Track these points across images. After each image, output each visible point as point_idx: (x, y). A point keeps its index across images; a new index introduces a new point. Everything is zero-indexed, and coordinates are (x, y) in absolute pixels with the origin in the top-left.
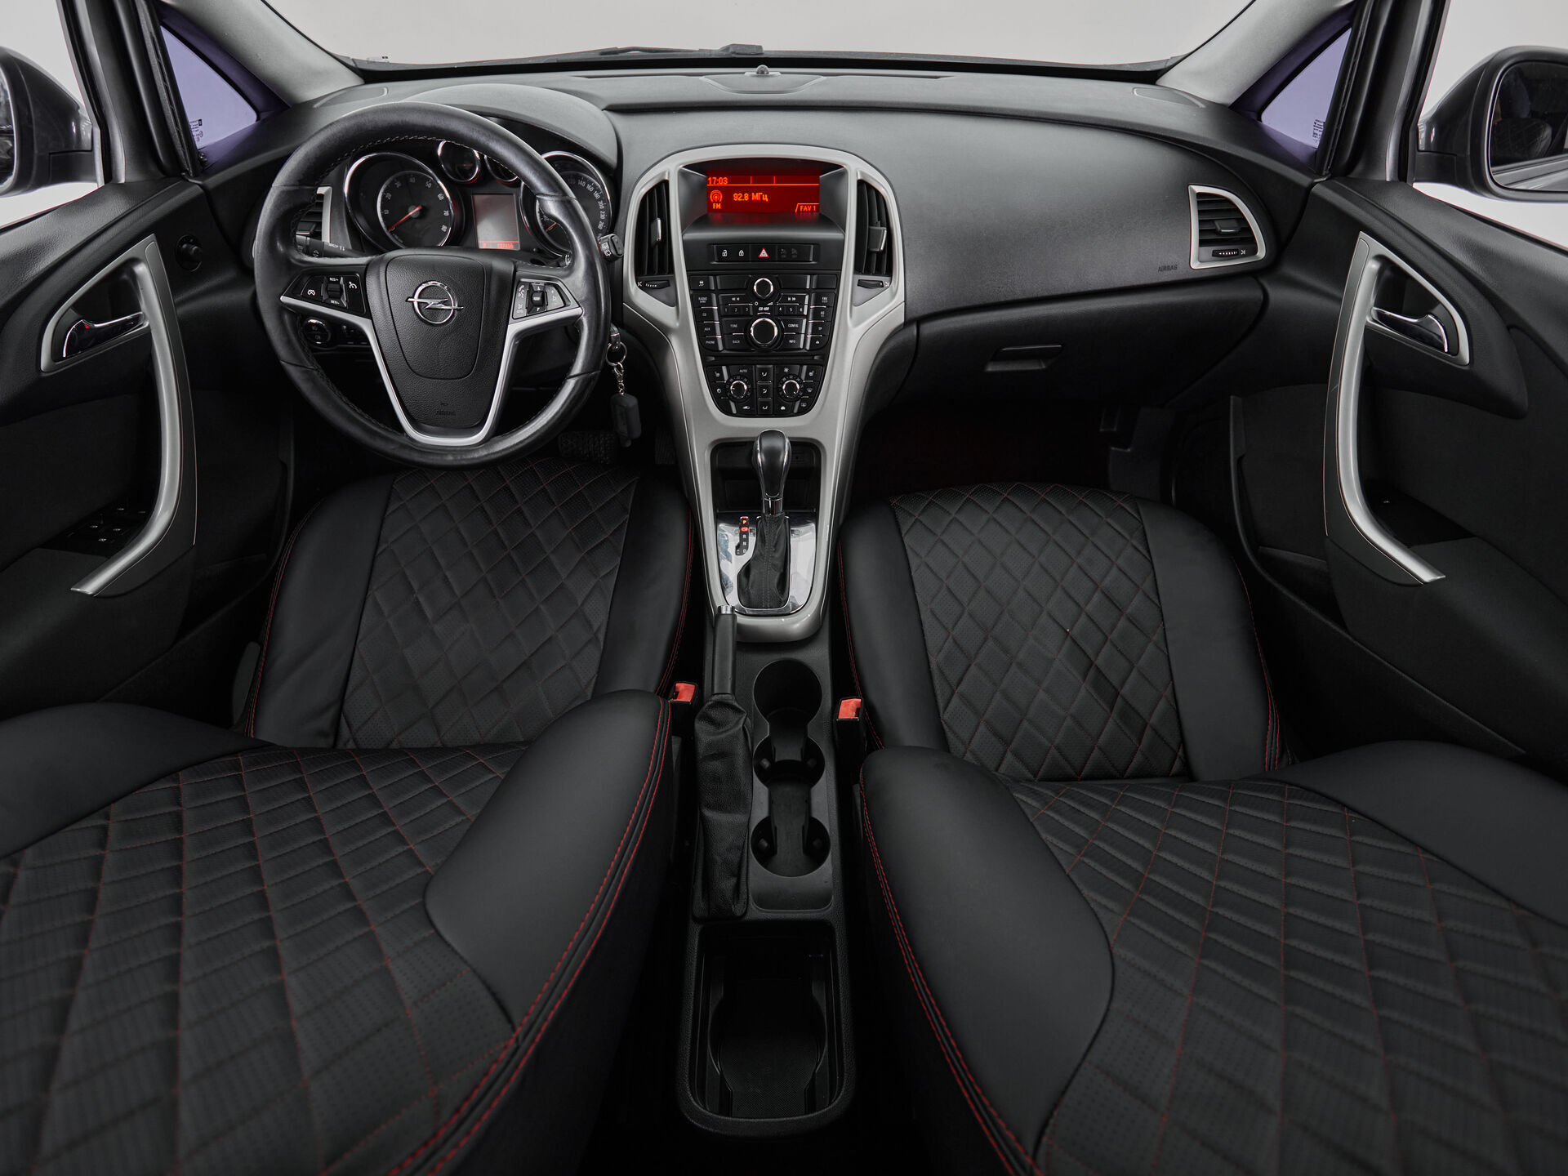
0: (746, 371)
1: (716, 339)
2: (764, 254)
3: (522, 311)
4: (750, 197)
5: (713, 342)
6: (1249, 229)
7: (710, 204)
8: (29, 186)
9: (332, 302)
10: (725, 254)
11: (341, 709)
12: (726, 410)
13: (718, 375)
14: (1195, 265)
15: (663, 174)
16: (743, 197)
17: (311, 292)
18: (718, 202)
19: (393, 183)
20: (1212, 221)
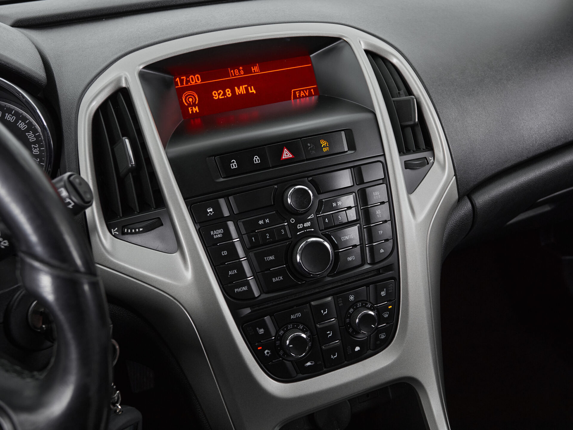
0: (299, 315)
1: (247, 284)
2: (287, 154)
4: (233, 92)
5: (245, 288)
7: (184, 109)
10: (234, 165)
13: (261, 331)
16: (225, 94)
18: (194, 105)
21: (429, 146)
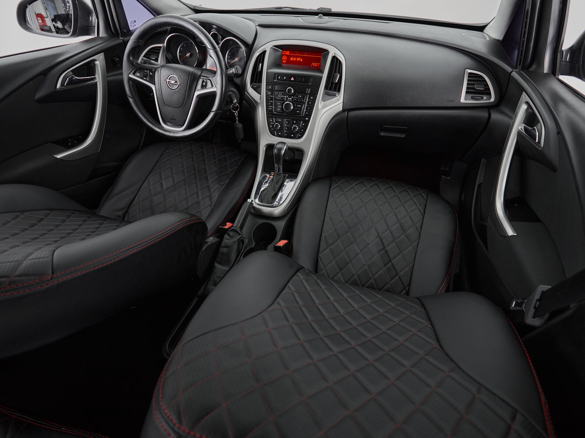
0: (281, 120)
2: (292, 79)
3: (199, 88)
5: (271, 109)
7: (282, 60)
8: (76, 35)
9: (144, 78)
10: (279, 78)
11: (127, 211)
12: (273, 134)
13: (271, 120)
14: (463, 100)
15: (265, 48)
16: (294, 59)
17: (139, 74)
18: (285, 60)
19: (183, 45)
20: (474, 84)
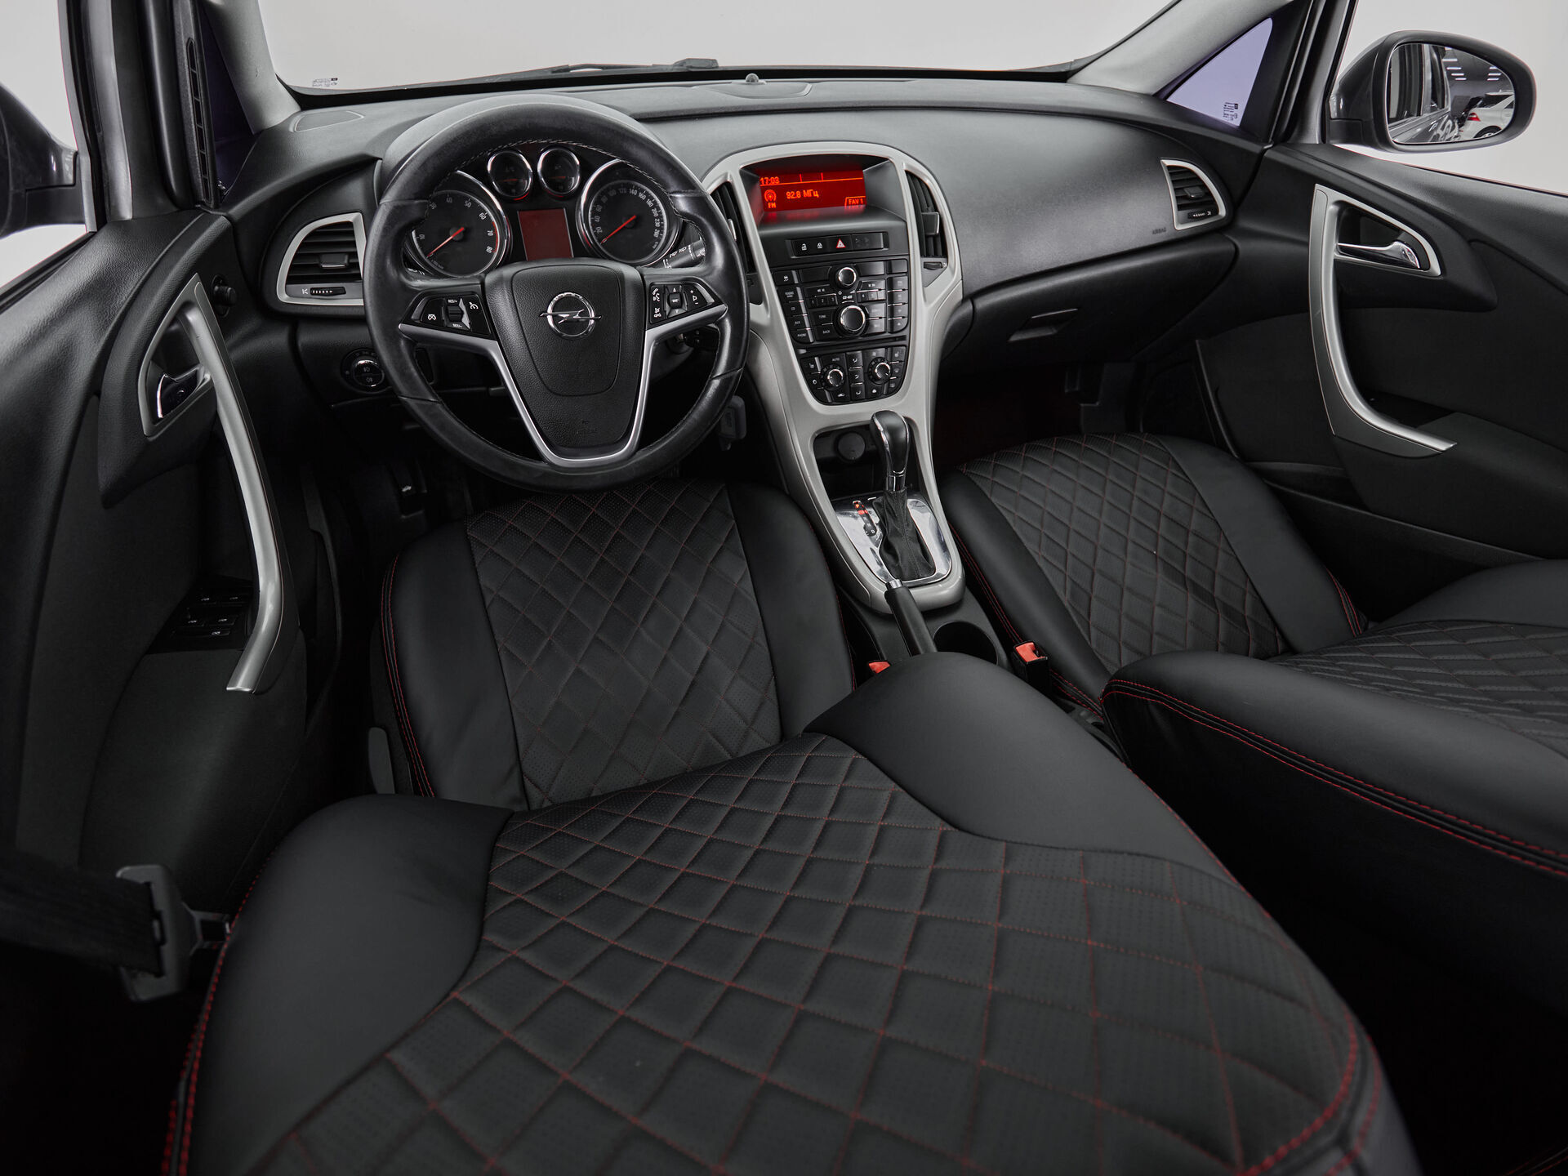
0: (838, 359)
1: (806, 332)
2: (840, 245)
4: (802, 194)
5: (804, 335)
6: (1209, 194)
7: (765, 204)
9: (454, 325)
10: (804, 248)
12: (821, 399)
13: (812, 366)
14: (1180, 228)
15: (725, 174)
16: (795, 195)
17: (431, 317)
18: (772, 201)
20: (1182, 189)
21: (945, 254)
